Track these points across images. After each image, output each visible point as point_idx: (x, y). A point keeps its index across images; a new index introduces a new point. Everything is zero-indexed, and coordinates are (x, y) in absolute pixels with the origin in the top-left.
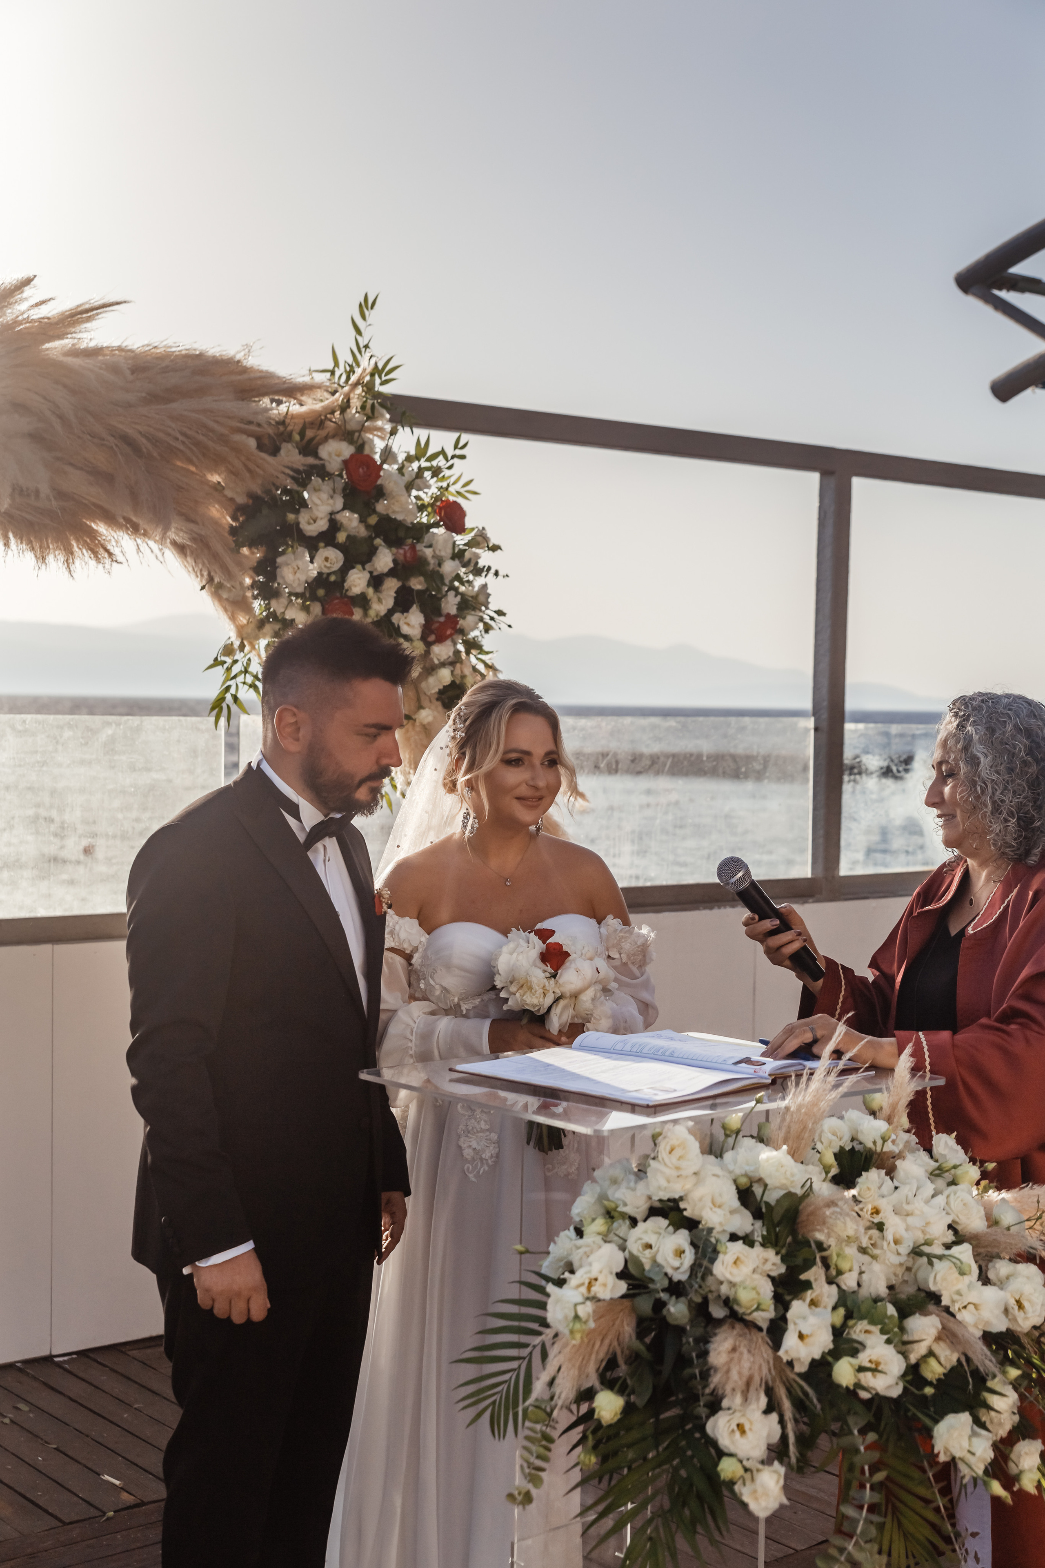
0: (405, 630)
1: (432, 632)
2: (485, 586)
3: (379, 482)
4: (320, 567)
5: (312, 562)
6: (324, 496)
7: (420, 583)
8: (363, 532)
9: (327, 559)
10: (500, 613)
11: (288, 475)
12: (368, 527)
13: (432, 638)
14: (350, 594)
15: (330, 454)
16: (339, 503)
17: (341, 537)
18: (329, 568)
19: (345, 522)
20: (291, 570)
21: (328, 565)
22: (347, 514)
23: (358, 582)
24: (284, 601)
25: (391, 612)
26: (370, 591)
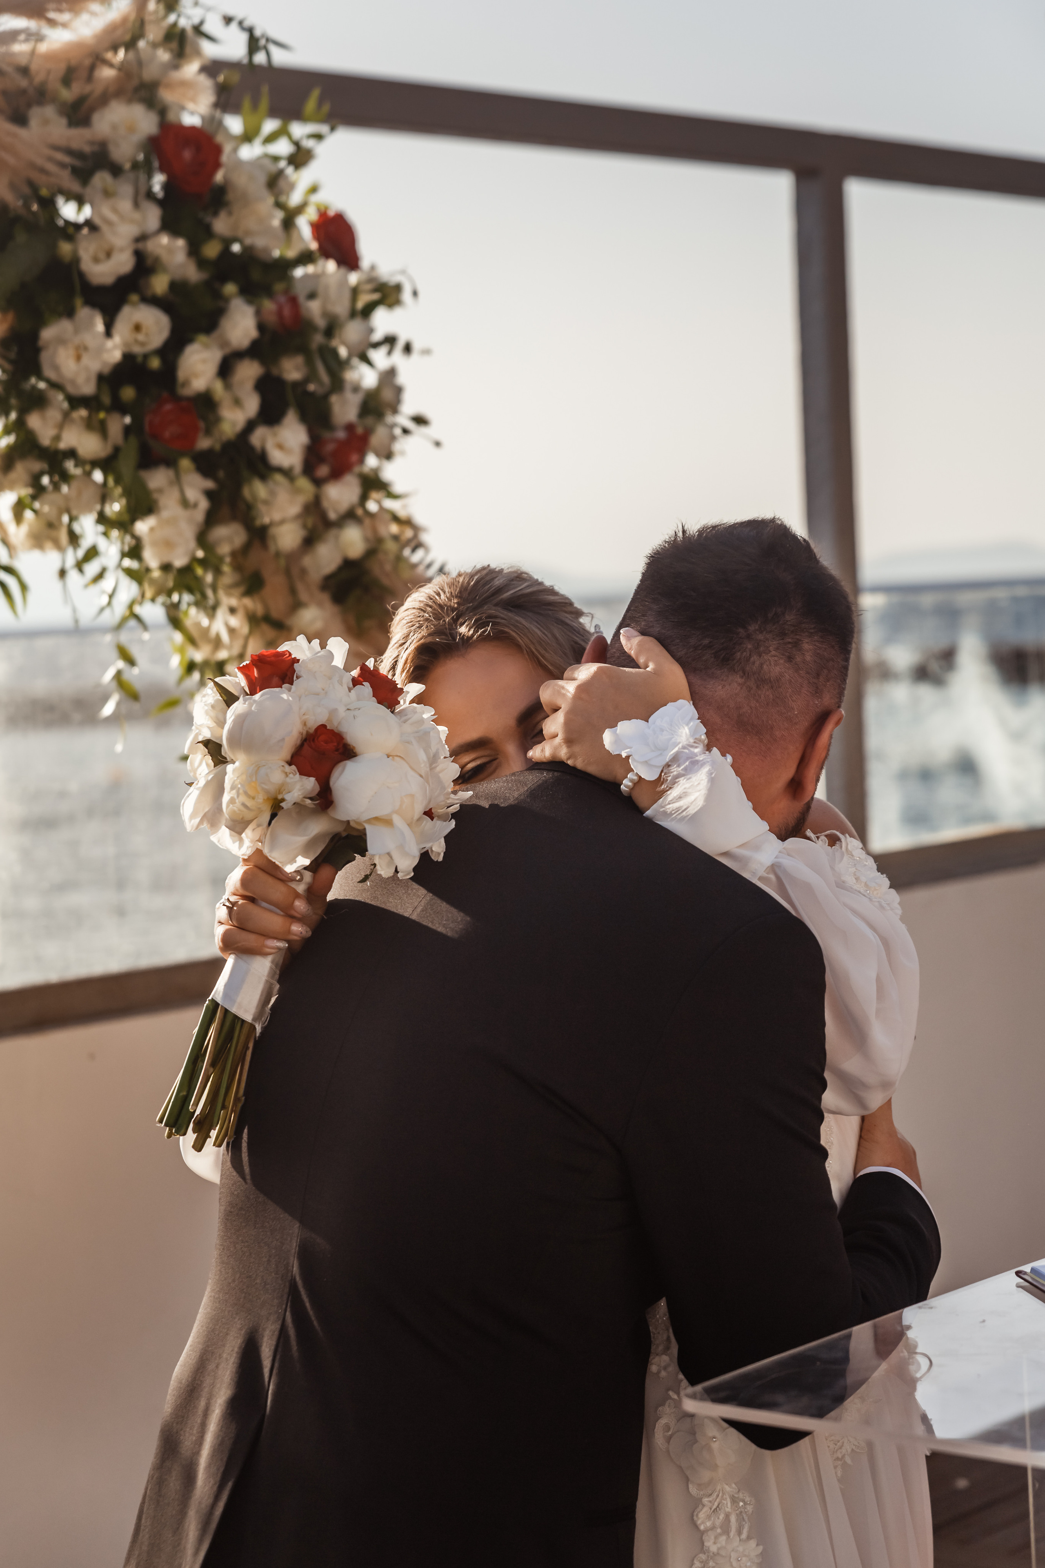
0: (277, 457)
1: (321, 460)
2: (390, 374)
3: (219, 177)
4: (126, 344)
5: (108, 333)
6: (125, 205)
7: (297, 368)
8: (193, 274)
9: (137, 328)
10: (420, 420)
11: (63, 165)
12: (202, 263)
13: (323, 471)
14: (187, 392)
15: (114, 127)
16: (153, 216)
17: (160, 284)
18: (142, 344)
19: (165, 257)
20: (71, 352)
21: (141, 337)
22: (165, 239)
23: (200, 367)
24: (54, 414)
25: (250, 426)
26: (218, 387)
